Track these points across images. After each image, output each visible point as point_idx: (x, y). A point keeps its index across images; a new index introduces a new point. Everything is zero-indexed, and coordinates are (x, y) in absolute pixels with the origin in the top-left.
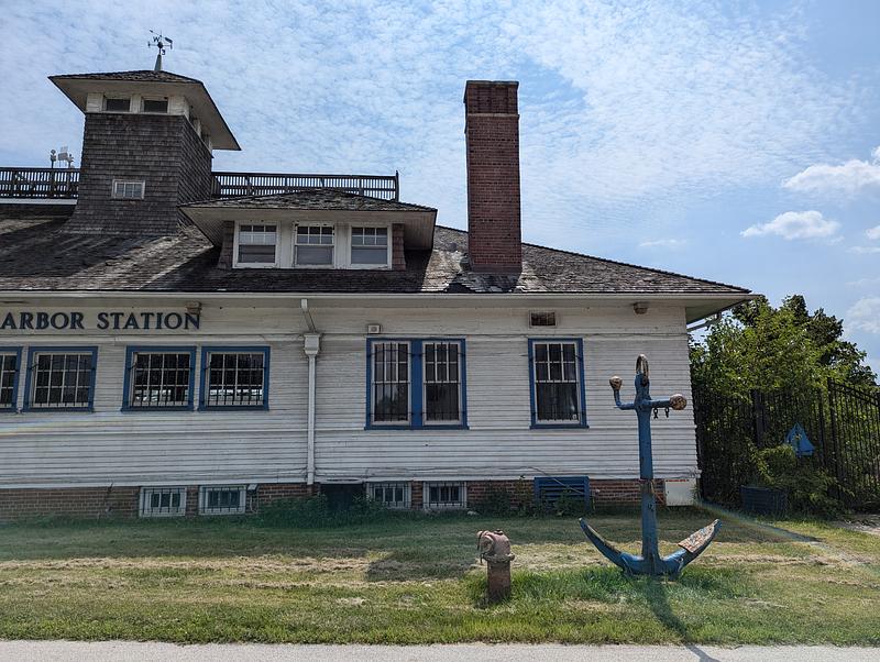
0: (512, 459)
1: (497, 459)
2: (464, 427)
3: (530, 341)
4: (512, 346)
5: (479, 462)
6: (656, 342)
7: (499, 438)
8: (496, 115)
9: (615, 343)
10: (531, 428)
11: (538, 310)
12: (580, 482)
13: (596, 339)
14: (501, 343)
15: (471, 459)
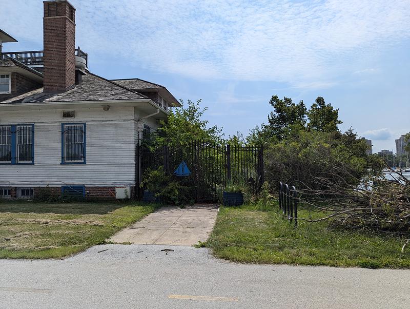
0: (53, 178)
1: (47, 178)
2: (33, 164)
3: (63, 125)
4: (54, 127)
5: (39, 179)
6: (120, 124)
7: (48, 169)
8: (55, 17)
9: (101, 124)
10: (61, 164)
11: (66, 110)
12: (81, 188)
13: (92, 123)
14: (50, 126)
15: (35, 178)
